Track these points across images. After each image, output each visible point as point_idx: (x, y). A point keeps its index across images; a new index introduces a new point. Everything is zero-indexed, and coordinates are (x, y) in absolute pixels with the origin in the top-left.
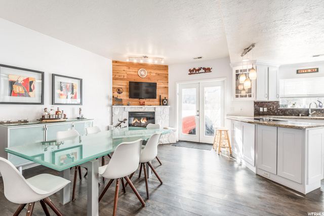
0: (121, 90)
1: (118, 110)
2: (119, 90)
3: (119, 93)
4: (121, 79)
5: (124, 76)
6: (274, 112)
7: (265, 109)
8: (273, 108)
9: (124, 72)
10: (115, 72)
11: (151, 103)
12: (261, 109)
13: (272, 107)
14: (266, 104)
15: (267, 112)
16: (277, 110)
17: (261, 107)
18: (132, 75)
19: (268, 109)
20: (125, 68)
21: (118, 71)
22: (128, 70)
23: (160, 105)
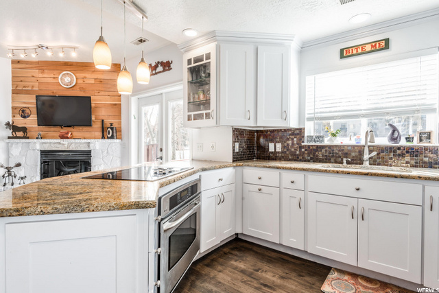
0: (28, 111)
1: (18, 146)
2: (23, 111)
3: (24, 117)
4: (28, 92)
5: (33, 87)
6: (293, 154)
7: (279, 147)
8: (293, 144)
9: (33, 79)
10: (15, 79)
11: (87, 134)
12: (271, 147)
13: (290, 142)
14: (280, 134)
15: (282, 152)
16: (301, 147)
17: (272, 141)
18: (48, 83)
19: (283, 147)
20: (36, 73)
21: (22, 79)
22: (41, 75)
23: (103, 137)
